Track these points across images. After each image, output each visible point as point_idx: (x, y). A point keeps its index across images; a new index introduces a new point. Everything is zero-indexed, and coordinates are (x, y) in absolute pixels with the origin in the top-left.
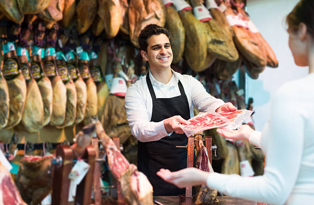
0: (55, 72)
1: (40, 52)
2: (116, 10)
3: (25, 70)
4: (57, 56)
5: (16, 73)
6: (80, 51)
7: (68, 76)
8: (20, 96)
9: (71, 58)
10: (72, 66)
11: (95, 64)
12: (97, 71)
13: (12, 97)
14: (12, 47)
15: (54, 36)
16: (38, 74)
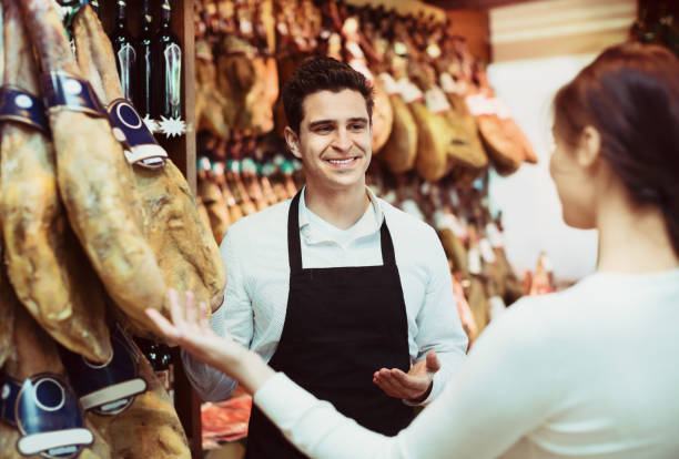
1: (235, 166)
6: (279, 160)
14: (206, 164)
15: (252, 144)
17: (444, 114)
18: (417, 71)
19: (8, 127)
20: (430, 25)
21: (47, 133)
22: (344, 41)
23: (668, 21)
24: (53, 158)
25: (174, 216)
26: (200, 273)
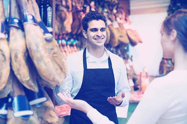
15: (65, 36)
17: (117, 29)
18: (110, 17)
19: (12, 28)
20: (114, 4)
21: (23, 29)
22: (90, 8)
23: (179, 4)
24: (25, 36)
25: (54, 53)
26: (61, 69)
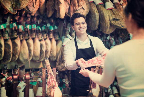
0: (35, 35)
1: (28, 27)
2: (62, 6)
3: (20, 35)
4: (37, 28)
5: (16, 37)
6: (49, 25)
7: (42, 37)
8: (17, 47)
9: (44, 29)
10: (44, 33)
11: (56, 31)
12: (57, 35)
13: (14, 48)
14: (14, 25)
16: (27, 37)
